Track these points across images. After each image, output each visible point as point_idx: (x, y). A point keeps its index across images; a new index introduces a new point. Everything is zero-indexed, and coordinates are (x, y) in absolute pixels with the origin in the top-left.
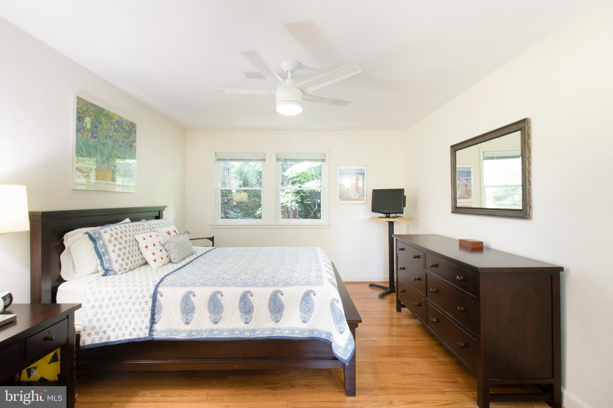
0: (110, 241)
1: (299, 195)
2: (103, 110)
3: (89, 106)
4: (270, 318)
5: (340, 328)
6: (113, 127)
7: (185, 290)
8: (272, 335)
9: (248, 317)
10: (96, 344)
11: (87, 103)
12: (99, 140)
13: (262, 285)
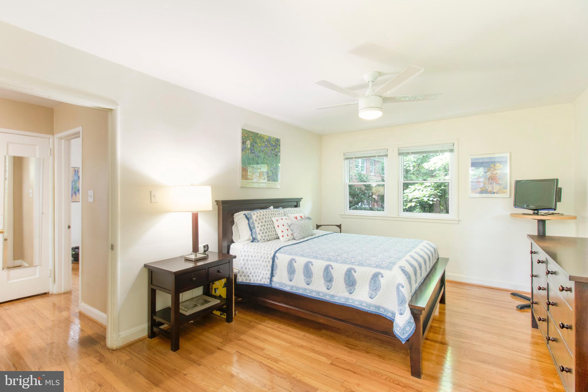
0: (256, 220)
1: (440, 188)
2: (258, 134)
3: (249, 133)
4: (345, 289)
5: (401, 310)
6: (264, 144)
7: (291, 257)
8: (346, 303)
9: (329, 284)
10: (244, 282)
11: (248, 131)
12: (255, 155)
13: (341, 262)
